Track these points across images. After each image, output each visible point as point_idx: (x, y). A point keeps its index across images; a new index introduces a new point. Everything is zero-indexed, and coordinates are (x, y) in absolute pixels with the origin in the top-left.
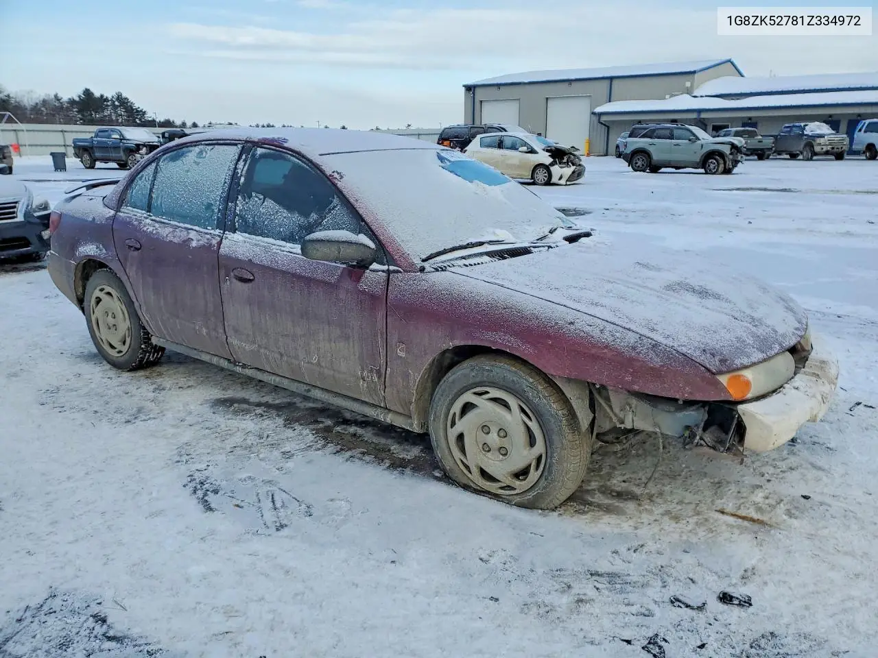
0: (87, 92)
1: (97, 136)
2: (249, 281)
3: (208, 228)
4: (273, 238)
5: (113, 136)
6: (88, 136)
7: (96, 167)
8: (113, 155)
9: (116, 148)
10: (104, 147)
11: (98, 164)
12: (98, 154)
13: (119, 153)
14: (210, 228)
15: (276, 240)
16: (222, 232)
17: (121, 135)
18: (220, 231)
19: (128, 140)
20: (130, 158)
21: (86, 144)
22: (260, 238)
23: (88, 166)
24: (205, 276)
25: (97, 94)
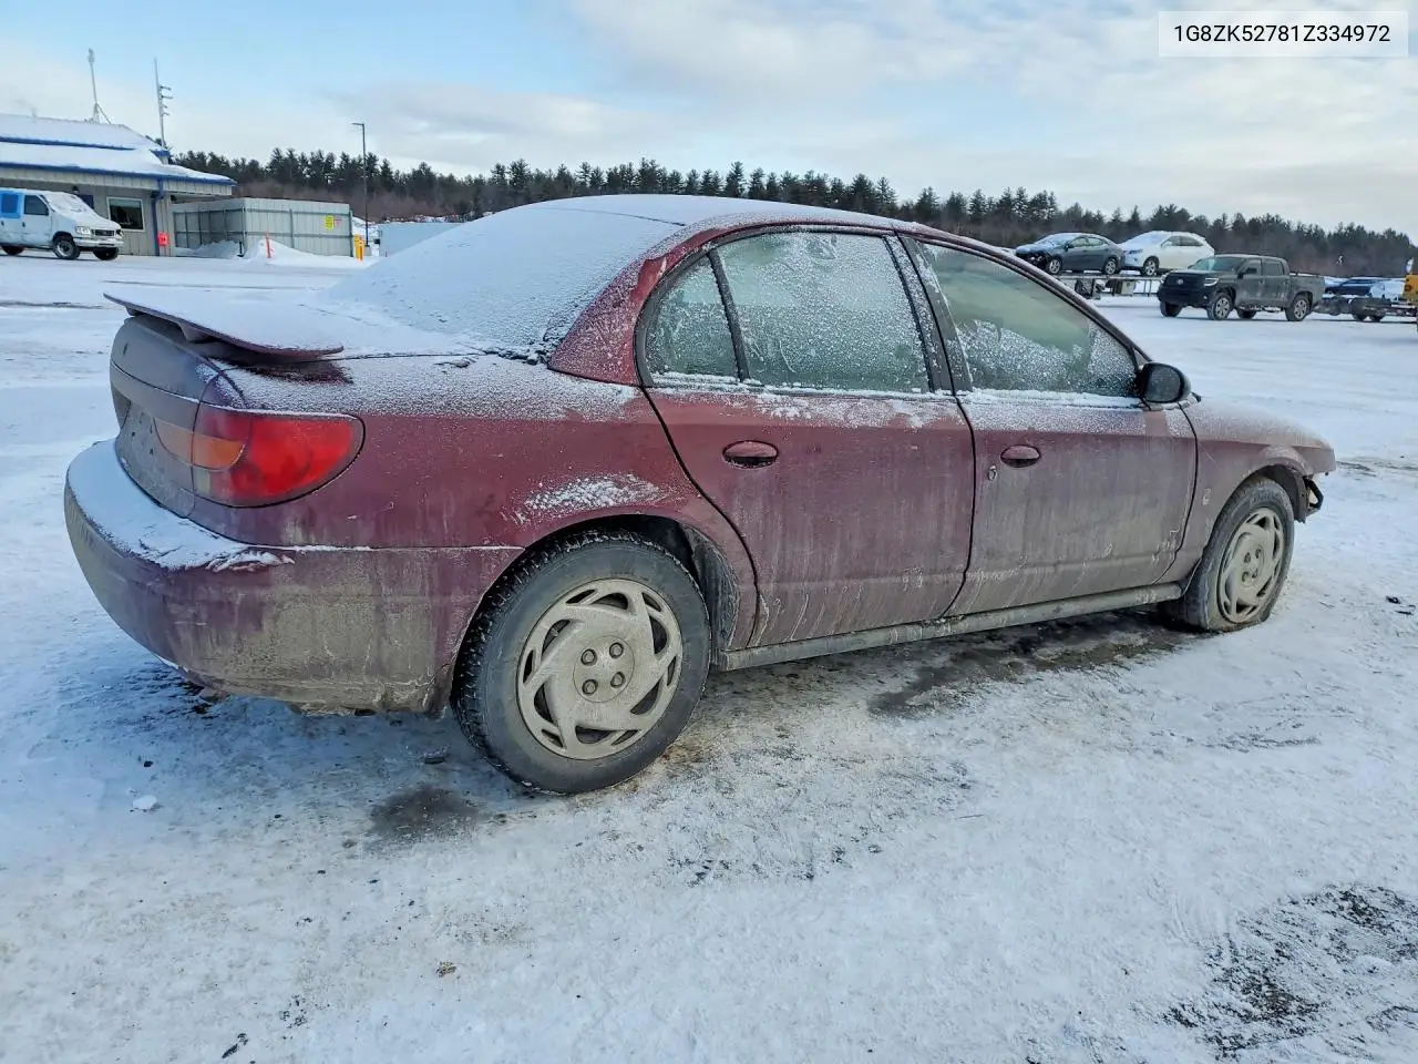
2: (1033, 461)
3: (914, 390)
4: (1036, 389)
14: (919, 390)
15: (1041, 391)
16: (949, 392)
18: (945, 392)
22: (1017, 392)
24: (948, 475)
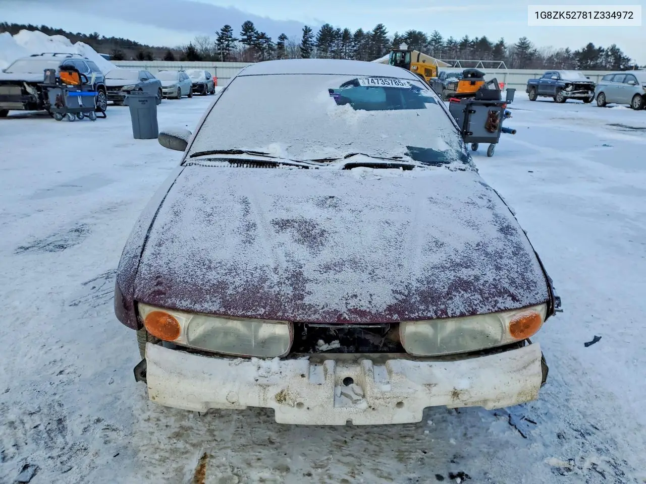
0: (590, 46)
1: (543, 77)
5: (553, 77)
6: (538, 77)
7: (537, 100)
8: (549, 91)
9: (552, 86)
10: (546, 86)
11: (539, 98)
12: (540, 91)
13: (553, 90)
17: (559, 76)
19: (563, 80)
20: (559, 93)
21: (534, 83)
23: (531, 99)
25: (597, 47)
